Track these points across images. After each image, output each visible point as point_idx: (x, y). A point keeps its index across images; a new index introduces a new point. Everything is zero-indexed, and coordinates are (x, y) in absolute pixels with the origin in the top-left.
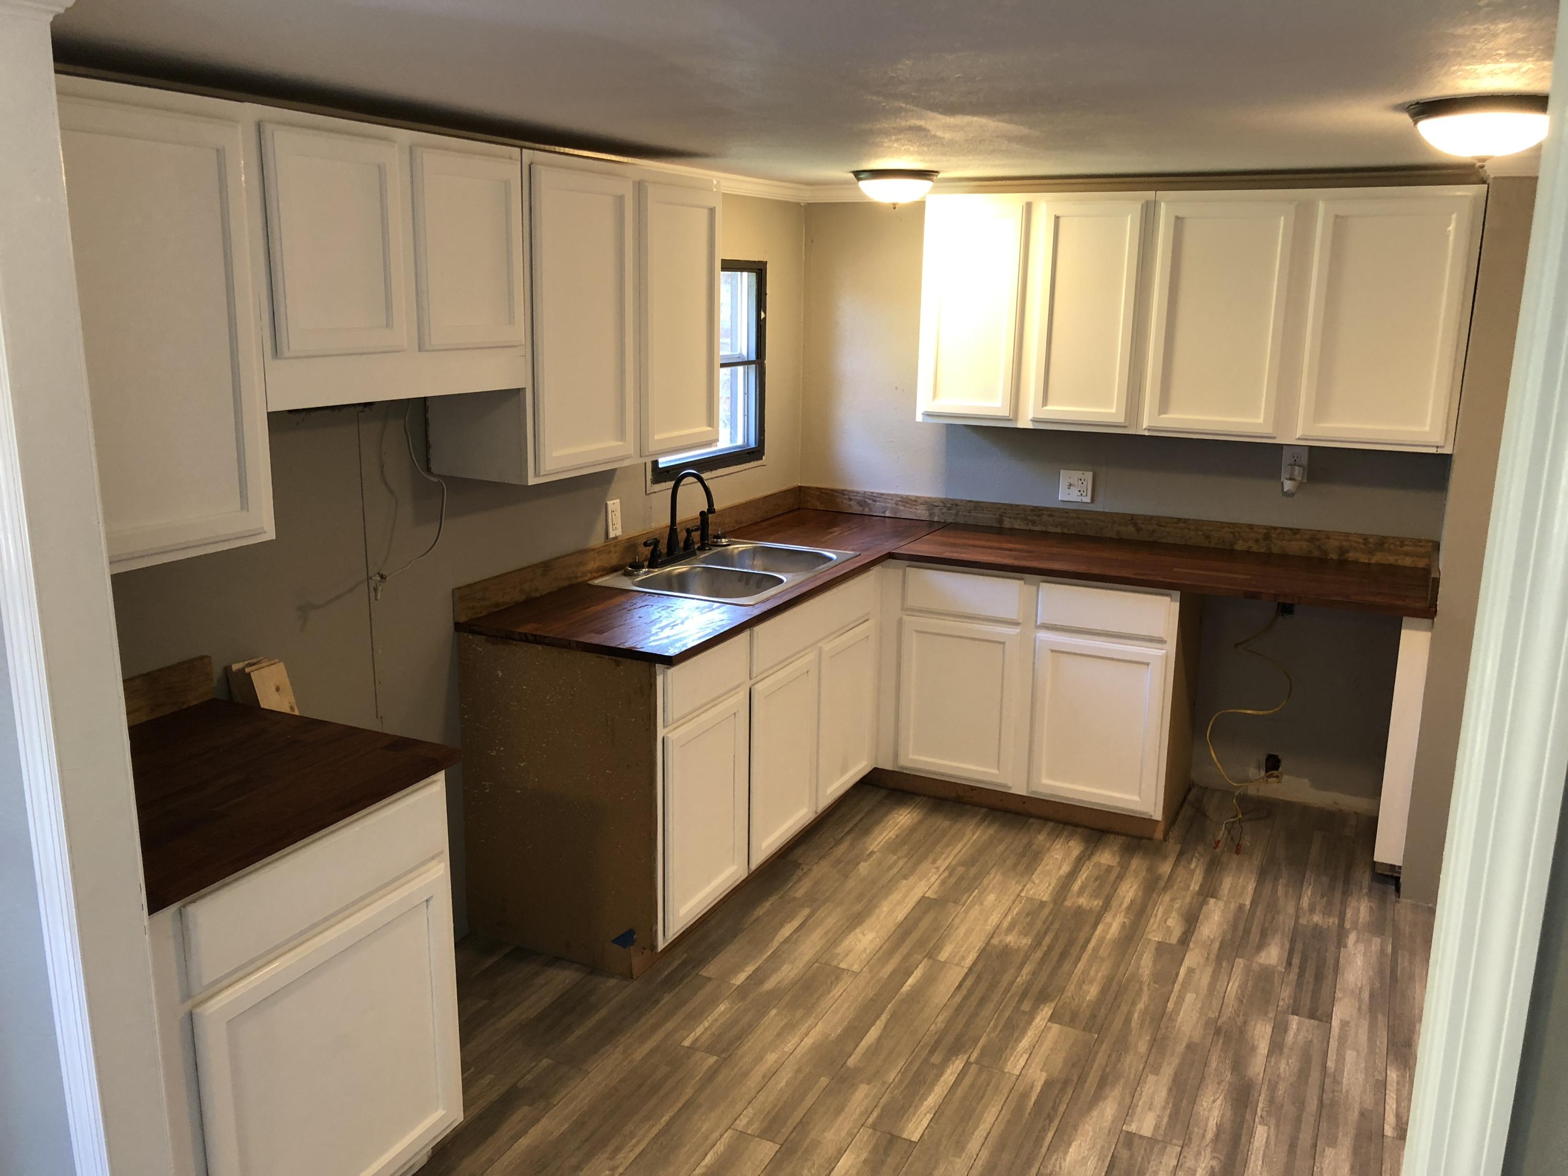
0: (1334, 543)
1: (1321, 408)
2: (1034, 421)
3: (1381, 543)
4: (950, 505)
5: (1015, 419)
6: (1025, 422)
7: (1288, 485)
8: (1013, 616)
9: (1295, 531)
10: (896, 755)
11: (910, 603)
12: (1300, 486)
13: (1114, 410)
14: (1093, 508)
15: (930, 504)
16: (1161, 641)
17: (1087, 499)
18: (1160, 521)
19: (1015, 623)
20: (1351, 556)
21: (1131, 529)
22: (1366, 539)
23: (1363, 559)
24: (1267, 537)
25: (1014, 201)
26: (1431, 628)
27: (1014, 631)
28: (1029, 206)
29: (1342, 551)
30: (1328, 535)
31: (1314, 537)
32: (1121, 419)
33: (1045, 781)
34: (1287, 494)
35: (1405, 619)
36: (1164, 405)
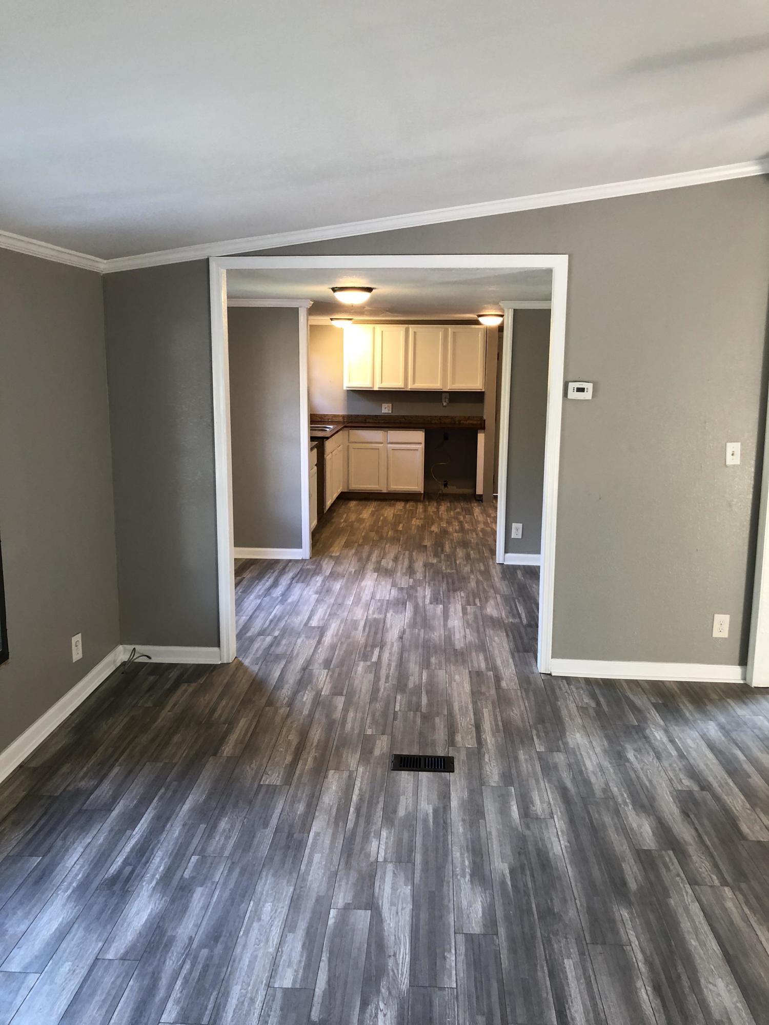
0: (457, 419)
1: (453, 382)
2: (379, 388)
3: (469, 418)
4: (349, 416)
5: (373, 388)
6: (376, 389)
7: (445, 404)
8: (381, 441)
9: (447, 417)
10: (348, 487)
11: (352, 439)
12: (448, 404)
13: (401, 384)
14: (392, 414)
15: (343, 417)
16: (421, 443)
17: (390, 412)
18: (411, 417)
19: (382, 443)
20: (462, 422)
21: (403, 419)
22: (465, 417)
23: (465, 422)
24: (440, 419)
25: (371, 326)
26: (484, 433)
27: (382, 445)
28: (374, 328)
29: (459, 421)
30: (456, 417)
31: (452, 418)
32: (403, 386)
33: (392, 487)
34: (445, 406)
35: (479, 431)
36: (414, 382)
